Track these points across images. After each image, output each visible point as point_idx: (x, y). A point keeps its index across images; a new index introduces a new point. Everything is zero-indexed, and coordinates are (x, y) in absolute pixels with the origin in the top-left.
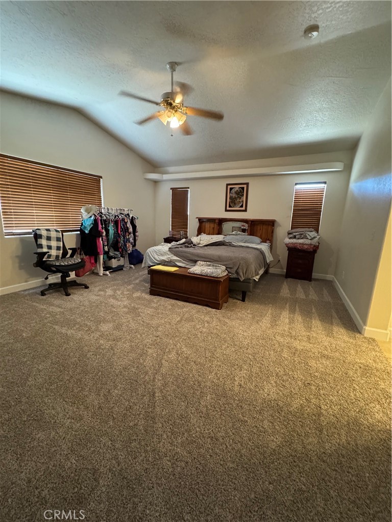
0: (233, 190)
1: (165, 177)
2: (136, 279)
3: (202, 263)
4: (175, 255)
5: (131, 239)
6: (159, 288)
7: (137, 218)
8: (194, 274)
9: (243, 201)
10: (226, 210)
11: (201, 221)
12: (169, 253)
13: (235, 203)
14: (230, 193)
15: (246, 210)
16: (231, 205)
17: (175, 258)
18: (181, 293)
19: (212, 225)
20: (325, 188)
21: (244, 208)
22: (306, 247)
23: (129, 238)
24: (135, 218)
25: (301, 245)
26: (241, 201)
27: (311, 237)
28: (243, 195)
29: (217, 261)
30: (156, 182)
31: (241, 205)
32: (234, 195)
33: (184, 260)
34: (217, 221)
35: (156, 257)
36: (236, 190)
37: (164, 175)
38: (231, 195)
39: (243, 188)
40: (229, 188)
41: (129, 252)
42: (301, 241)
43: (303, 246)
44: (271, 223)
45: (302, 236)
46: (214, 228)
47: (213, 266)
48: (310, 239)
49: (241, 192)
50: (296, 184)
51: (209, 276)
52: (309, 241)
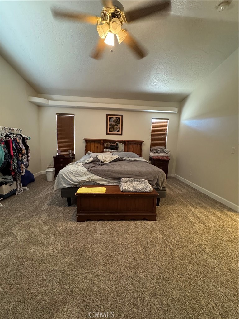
0: (112, 119)
1: (51, 103)
2: (42, 203)
3: (126, 179)
4: (95, 174)
5: (25, 161)
6: (89, 213)
7: (30, 138)
8: (128, 192)
9: (119, 128)
10: (107, 134)
11: (88, 141)
12: (88, 173)
13: (114, 129)
14: (109, 121)
15: (121, 134)
16: (111, 130)
17: (96, 177)
18: (116, 213)
19: (96, 145)
20: (168, 122)
21: (120, 133)
22: (165, 158)
23: (22, 160)
24: (27, 139)
25: (162, 157)
26: (118, 127)
27: (167, 152)
28: (119, 123)
29: (139, 176)
30: (39, 107)
31: (118, 130)
32: (113, 123)
33: (106, 179)
34: (102, 142)
35: (74, 178)
36: (114, 119)
37: (50, 101)
38: (110, 122)
39: (119, 118)
40: (109, 117)
41: (23, 174)
42: (161, 154)
43: (163, 158)
44: (140, 143)
45: (162, 151)
46: (98, 147)
47: (137, 181)
48: (167, 153)
49: (118, 121)
50: (153, 118)
51: (144, 192)
52: (166, 154)
